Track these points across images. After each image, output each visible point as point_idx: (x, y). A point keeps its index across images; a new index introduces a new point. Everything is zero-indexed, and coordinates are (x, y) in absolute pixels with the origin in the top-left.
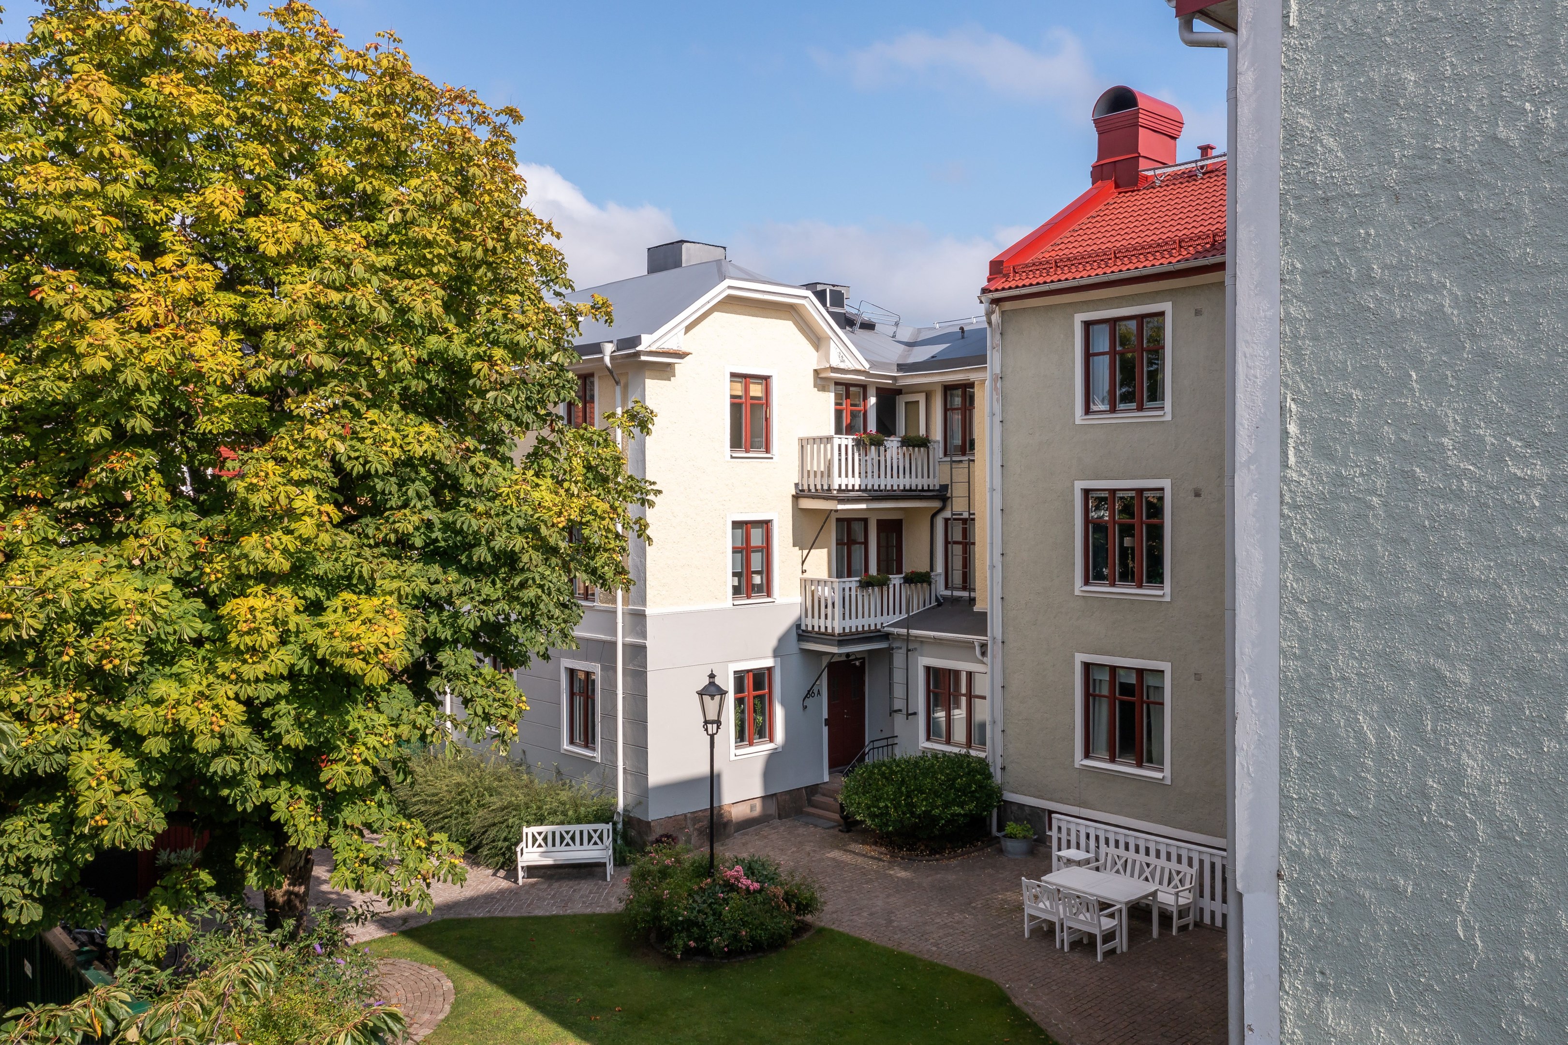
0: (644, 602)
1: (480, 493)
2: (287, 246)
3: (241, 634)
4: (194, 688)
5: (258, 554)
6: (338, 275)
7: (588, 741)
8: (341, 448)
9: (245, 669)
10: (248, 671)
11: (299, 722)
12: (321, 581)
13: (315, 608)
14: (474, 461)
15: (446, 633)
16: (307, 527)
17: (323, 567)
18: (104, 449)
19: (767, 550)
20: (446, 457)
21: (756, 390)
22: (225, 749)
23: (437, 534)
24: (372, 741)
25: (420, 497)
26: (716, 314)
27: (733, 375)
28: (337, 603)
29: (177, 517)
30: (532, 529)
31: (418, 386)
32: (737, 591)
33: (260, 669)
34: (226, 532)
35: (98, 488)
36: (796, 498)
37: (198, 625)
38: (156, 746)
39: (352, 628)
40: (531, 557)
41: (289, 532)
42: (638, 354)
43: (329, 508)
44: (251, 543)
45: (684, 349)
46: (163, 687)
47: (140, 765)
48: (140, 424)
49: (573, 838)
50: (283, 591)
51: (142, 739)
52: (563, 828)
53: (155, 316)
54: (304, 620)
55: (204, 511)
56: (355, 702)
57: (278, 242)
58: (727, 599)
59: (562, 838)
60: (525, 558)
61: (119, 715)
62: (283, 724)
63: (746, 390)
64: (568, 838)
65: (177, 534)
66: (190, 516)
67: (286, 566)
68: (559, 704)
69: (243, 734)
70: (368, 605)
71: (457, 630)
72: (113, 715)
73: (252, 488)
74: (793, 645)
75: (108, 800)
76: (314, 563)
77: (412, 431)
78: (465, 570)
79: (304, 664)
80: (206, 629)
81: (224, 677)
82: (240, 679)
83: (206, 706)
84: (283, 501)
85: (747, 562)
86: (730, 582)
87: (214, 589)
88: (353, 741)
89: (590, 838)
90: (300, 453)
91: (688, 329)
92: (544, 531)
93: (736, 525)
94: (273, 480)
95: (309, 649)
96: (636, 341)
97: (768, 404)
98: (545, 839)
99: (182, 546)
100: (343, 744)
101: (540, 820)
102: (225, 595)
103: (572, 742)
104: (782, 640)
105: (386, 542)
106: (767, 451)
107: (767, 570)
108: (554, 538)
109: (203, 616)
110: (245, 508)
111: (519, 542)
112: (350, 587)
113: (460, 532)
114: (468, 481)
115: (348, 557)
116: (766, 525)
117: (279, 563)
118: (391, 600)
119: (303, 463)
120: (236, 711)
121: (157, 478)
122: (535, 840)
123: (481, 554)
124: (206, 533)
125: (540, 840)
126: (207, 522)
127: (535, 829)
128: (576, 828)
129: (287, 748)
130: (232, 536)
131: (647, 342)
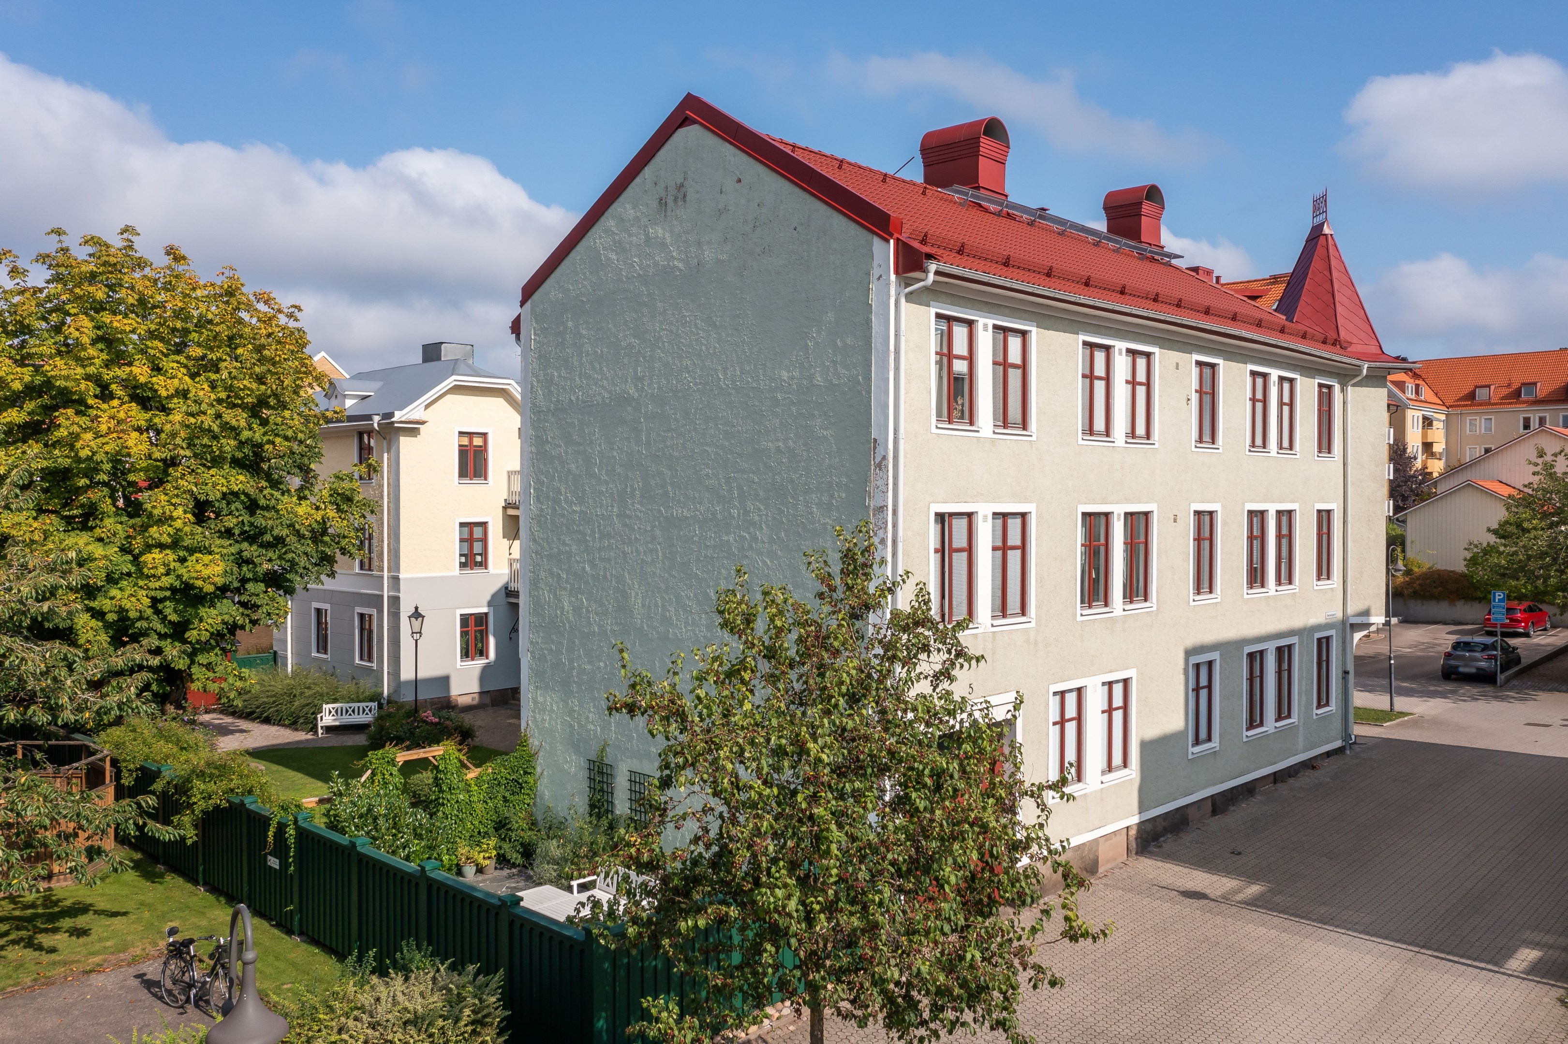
0: (399, 571)
1: (267, 508)
2: (172, 391)
3: (149, 569)
4: (127, 593)
5: (156, 535)
6: (194, 408)
7: (370, 659)
8: (195, 489)
9: (150, 584)
10: (152, 585)
11: (175, 611)
12: (186, 548)
13: (183, 560)
14: (265, 492)
15: (250, 575)
16: (178, 524)
17: (187, 542)
18: (87, 488)
19: (484, 540)
20: (251, 491)
21: (478, 441)
22: (141, 618)
23: (247, 528)
24: (210, 621)
25: (237, 510)
26: (449, 396)
27: (460, 433)
28: (194, 558)
29: (118, 519)
30: (291, 526)
31: (239, 455)
32: (463, 565)
33: (157, 584)
34: (142, 526)
35: (82, 506)
36: (505, 508)
37: (130, 566)
38: (111, 617)
39: (199, 567)
40: (292, 539)
41: (170, 526)
42: (393, 423)
43: (189, 516)
44: (154, 531)
45: (424, 419)
46: (114, 592)
47: (104, 626)
48: (103, 477)
49: (353, 711)
50: (168, 551)
51: (105, 614)
52: (347, 705)
53: (109, 428)
54: (178, 564)
55: (131, 516)
56: (204, 606)
57: (167, 390)
58: (455, 570)
59: (347, 711)
60: (288, 539)
61: (94, 604)
62: (167, 611)
63: (471, 441)
64: (350, 711)
65: (119, 527)
66: (125, 519)
67: (169, 541)
68: (354, 635)
69: (149, 612)
70: (207, 558)
71: (255, 573)
72: (92, 604)
73: (154, 507)
74: (502, 599)
75: (91, 638)
76: (183, 540)
77: (233, 479)
78: (262, 546)
79: (177, 584)
80: (133, 569)
81: (141, 587)
82: (148, 588)
83: (133, 599)
84: (168, 513)
85: (471, 548)
86: (457, 560)
87: (137, 551)
88: (201, 620)
89: (364, 710)
90: (176, 492)
91: (427, 407)
92: (297, 527)
93: (462, 525)
94: (163, 503)
95: (179, 577)
96: (392, 415)
97: (486, 450)
98: (337, 712)
99: (121, 532)
100: (196, 622)
101: (335, 701)
102: (141, 554)
103: (361, 659)
104: (494, 596)
105: (219, 531)
106: (486, 479)
107: (485, 554)
108: (303, 531)
109: (131, 562)
110: (150, 515)
111: (285, 532)
112: (200, 552)
113: (257, 527)
114: (262, 502)
115: (199, 538)
116: (484, 525)
117: (166, 539)
118: (217, 557)
119: (177, 496)
120: (147, 601)
121: (109, 501)
122: (330, 712)
123: (268, 538)
124: (133, 527)
125: (333, 712)
126: (132, 521)
127: (331, 706)
128: (355, 705)
129: (170, 621)
130: (145, 528)
131: (398, 416)
